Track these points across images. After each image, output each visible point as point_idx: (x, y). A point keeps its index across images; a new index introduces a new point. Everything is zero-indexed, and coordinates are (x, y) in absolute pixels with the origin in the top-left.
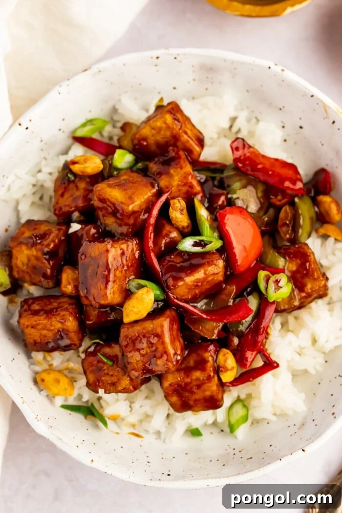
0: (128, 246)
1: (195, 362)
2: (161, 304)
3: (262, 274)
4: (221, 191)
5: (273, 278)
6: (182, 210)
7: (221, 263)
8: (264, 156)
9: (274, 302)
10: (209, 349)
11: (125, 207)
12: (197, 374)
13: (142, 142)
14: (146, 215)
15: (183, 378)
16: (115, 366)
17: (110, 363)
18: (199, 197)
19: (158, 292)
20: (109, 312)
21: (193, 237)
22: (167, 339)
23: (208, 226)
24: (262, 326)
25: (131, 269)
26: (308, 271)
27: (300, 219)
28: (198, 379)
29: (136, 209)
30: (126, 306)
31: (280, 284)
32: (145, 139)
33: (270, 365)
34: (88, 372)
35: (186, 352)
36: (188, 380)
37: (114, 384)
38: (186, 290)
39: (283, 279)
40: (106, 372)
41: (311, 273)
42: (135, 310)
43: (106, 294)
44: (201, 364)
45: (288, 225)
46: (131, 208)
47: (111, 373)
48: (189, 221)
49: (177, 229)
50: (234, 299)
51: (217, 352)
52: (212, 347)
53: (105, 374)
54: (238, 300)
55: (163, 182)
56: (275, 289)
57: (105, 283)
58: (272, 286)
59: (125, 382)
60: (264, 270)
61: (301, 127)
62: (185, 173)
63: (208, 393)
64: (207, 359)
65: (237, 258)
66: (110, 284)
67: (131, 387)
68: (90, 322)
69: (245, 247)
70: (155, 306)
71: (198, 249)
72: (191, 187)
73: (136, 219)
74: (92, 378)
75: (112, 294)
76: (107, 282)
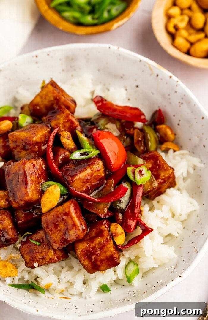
0: (37, 162)
1: (96, 233)
2: (66, 197)
3: (130, 169)
4: (93, 126)
5: (137, 170)
6: (69, 137)
7: (101, 163)
8: (117, 106)
9: (141, 185)
10: (104, 223)
11: (31, 139)
12: (99, 240)
13: (36, 107)
14: (46, 146)
15: (90, 245)
16: (42, 245)
17: (38, 244)
18: (79, 128)
19: (62, 188)
20: (32, 211)
21: (79, 151)
22: (73, 214)
23: (88, 143)
24: (136, 202)
25: (42, 177)
26: (160, 166)
27: (147, 137)
28: (100, 243)
29: (38, 140)
30: (42, 200)
31: (143, 173)
32: (37, 105)
33: (147, 231)
34: (25, 256)
35: (89, 229)
36: (93, 245)
37: (44, 258)
38: (81, 184)
39: (144, 169)
40: (37, 251)
41: (162, 166)
42: (49, 200)
43: (27, 192)
44: (100, 234)
45: (141, 141)
46: (34, 139)
47: (40, 251)
48: (75, 145)
49: (68, 150)
50: (114, 187)
51: (109, 225)
52: (105, 222)
53: (36, 253)
54: (116, 187)
55: (53, 123)
56: (140, 176)
57: (25, 185)
58: (137, 175)
59: (51, 254)
60: (130, 166)
61: (137, 86)
62: (67, 114)
63: (108, 254)
64: (103, 229)
65: (111, 159)
66: (29, 184)
67: (56, 258)
68: (21, 222)
69: (115, 153)
70: (62, 199)
71: (84, 157)
72: (72, 122)
73: (40, 148)
74: (28, 258)
75: (31, 193)
76: (26, 184)
